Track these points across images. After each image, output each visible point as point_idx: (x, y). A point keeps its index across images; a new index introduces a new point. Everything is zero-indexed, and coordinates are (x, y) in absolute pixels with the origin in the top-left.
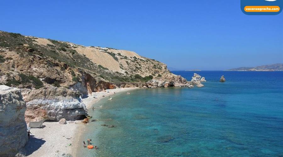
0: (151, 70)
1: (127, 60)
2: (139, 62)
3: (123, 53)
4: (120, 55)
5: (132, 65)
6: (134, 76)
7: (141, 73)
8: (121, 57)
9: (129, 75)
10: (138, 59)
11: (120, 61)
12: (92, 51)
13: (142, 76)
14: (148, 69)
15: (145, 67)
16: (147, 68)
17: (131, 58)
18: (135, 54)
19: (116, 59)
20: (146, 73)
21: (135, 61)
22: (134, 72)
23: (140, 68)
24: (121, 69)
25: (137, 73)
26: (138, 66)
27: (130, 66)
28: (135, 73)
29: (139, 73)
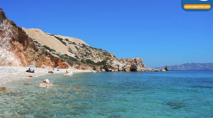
0: (102, 56)
1: (76, 46)
2: (89, 48)
3: (71, 39)
4: (68, 41)
5: (81, 51)
6: (85, 61)
7: (92, 58)
8: (69, 42)
9: (79, 59)
10: (87, 46)
11: (68, 45)
12: (36, 31)
13: (94, 61)
14: (99, 55)
15: (95, 53)
16: (97, 54)
17: (79, 44)
18: (82, 42)
19: (64, 43)
20: (97, 59)
21: (85, 47)
22: (84, 57)
23: (91, 54)
24: (70, 53)
25: (88, 58)
26: (88, 52)
27: (79, 51)
28: (86, 58)
29: (90, 59)
